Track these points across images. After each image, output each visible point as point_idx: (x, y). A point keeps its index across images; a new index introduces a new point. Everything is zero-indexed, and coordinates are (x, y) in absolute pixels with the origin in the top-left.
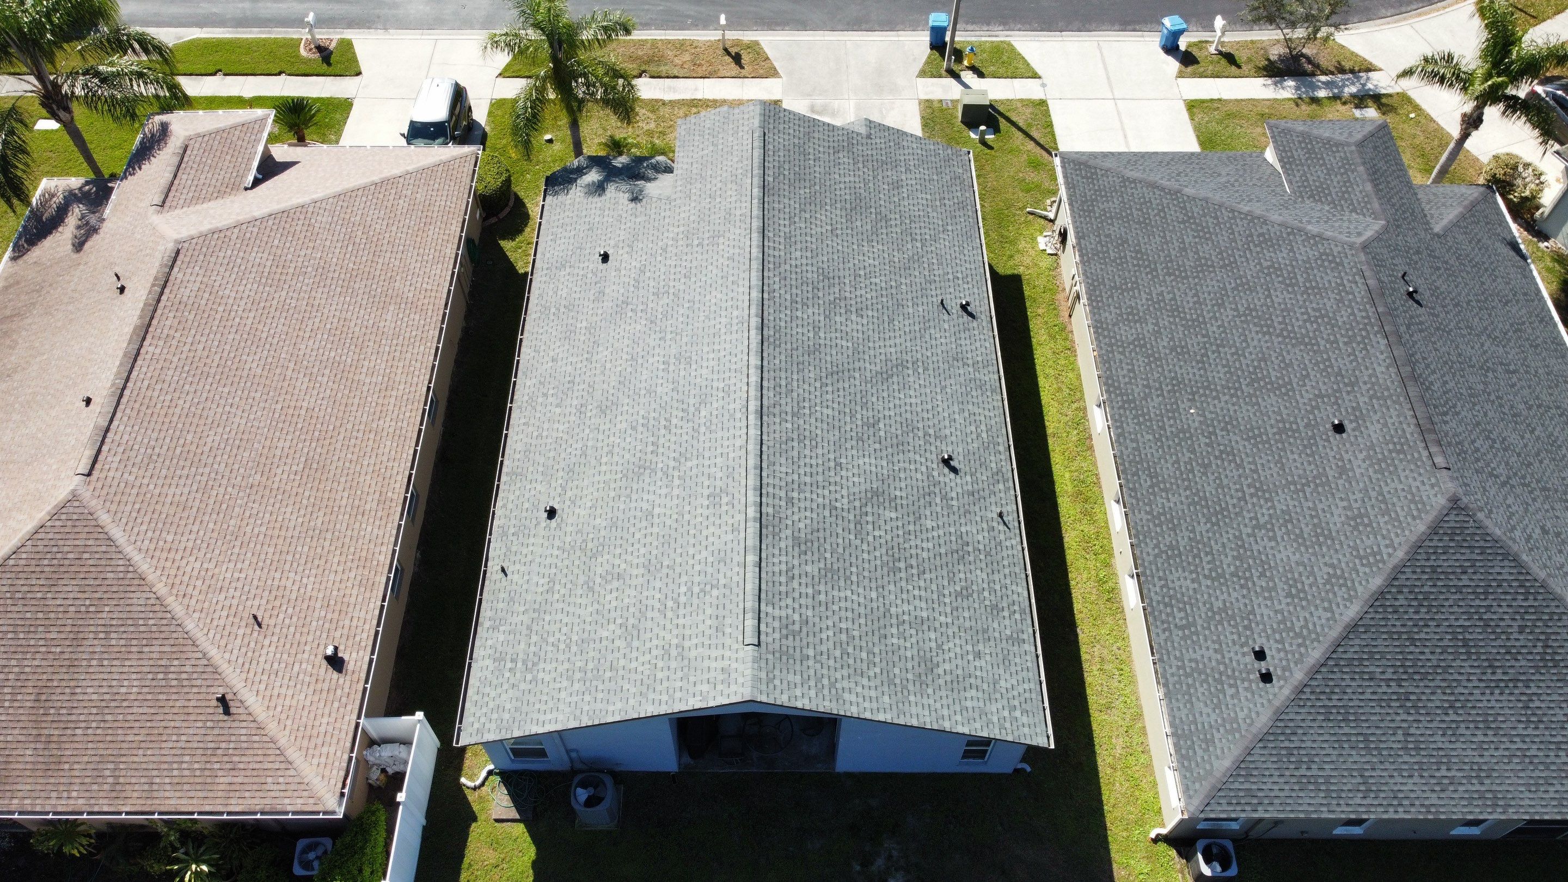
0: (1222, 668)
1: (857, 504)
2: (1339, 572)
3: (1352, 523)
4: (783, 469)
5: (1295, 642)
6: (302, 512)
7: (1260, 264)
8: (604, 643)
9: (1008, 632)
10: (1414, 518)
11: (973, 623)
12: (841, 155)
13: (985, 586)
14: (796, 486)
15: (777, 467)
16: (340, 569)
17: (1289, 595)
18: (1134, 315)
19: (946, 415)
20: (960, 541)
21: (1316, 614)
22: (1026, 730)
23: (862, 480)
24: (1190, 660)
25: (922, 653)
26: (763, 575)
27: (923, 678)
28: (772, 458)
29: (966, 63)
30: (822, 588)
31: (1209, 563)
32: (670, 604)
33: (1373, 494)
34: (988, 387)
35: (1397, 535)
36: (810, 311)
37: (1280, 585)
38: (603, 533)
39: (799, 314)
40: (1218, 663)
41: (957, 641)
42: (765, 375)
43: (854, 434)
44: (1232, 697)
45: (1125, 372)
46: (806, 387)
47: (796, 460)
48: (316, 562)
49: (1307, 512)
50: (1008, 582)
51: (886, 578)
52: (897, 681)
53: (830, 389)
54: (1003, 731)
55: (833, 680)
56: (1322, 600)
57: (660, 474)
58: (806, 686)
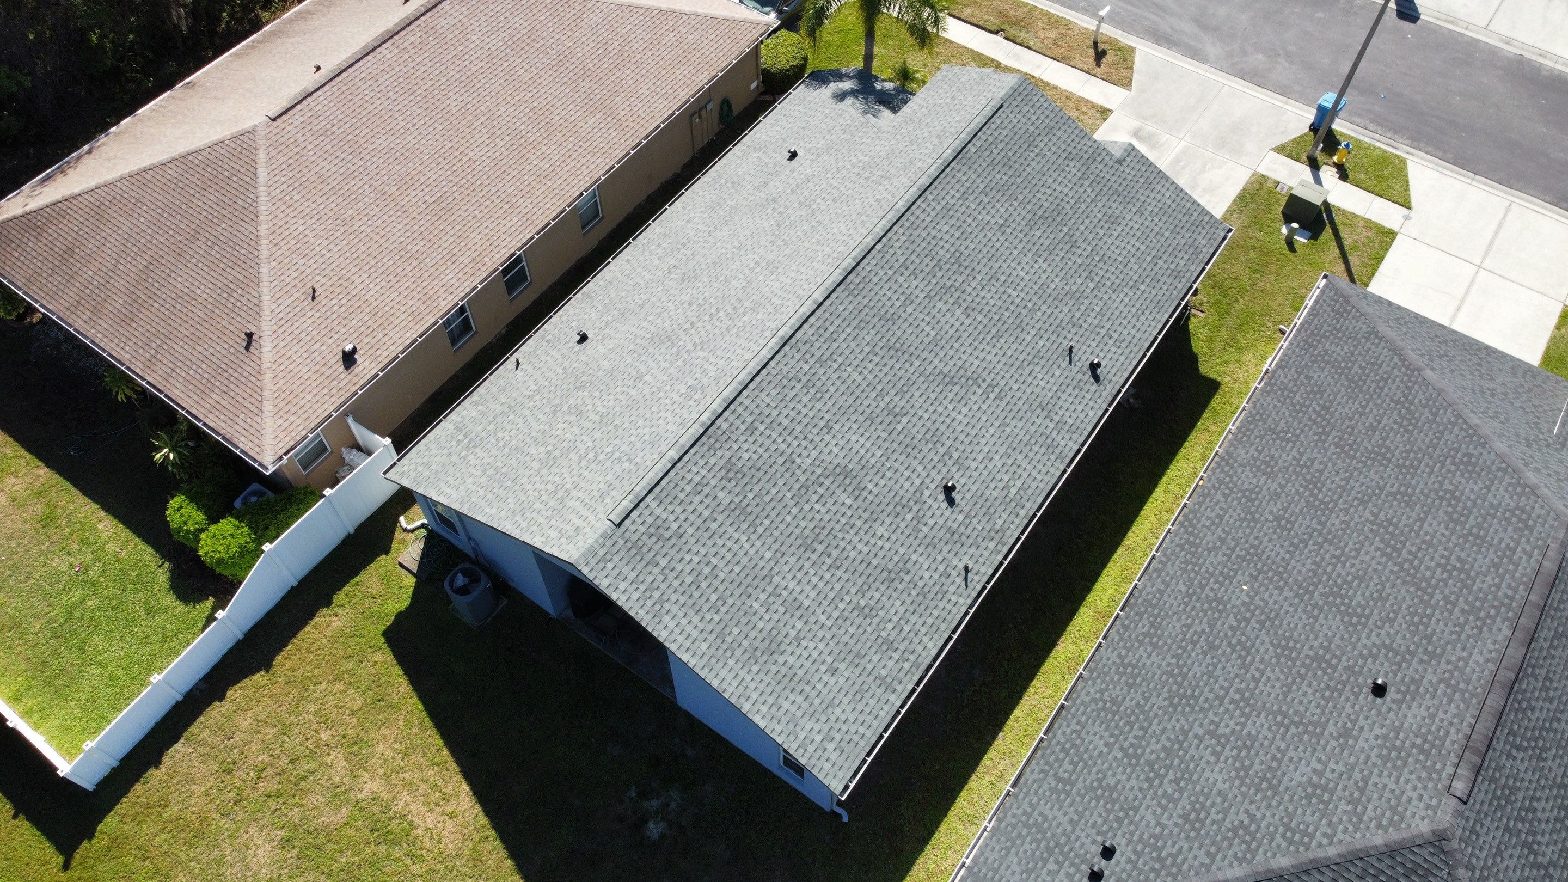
0: (1063, 840)
1: (819, 471)
2: (1253, 827)
3: (1309, 790)
4: (768, 400)
5: (1152, 863)
6: (408, 234)
7: (1442, 483)
8: (527, 458)
9: (884, 673)
10: (1379, 826)
11: (853, 641)
12: (1072, 164)
13: (895, 619)
14: (768, 421)
15: (763, 395)
16: (405, 293)
17: (1185, 817)
18: (1268, 466)
19: (986, 449)
20: (901, 565)
21: (1195, 852)
22: (827, 766)
23: (842, 454)
24: (1041, 814)
25: (774, 633)
26: (672, 474)
27: (758, 653)
28: (764, 384)
29: (1335, 158)
30: (721, 518)
31: (1136, 737)
32: (591, 455)
33: (1357, 775)
34: (1057, 451)
35: (1345, 831)
36: (915, 283)
37: (1185, 802)
38: (600, 373)
39: (901, 280)
40: (1064, 833)
41: (821, 646)
42: (818, 313)
43: (868, 411)
44: (1049, 872)
45: (1213, 515)
46: (853, 345)
47: (788, 399)
48: (390, 277)
49: (1273, 750)
50: (924, 630)
51: (793, 549)
52: (729, 639)
53: (877, 359)
54: (801, 751)
55: (665, 597)
56: (1213, 844)
57: (675, 350)
58: (634, 586)
